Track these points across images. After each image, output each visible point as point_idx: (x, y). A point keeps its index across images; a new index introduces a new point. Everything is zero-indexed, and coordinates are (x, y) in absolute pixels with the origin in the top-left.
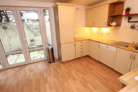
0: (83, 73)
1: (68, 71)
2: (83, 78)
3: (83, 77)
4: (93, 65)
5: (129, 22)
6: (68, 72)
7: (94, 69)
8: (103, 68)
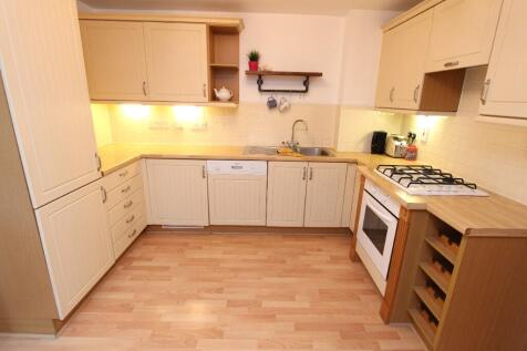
0: (209, 291)
1: (150, 332)
2: (231, 303)
3: (229, 301)
4: (200, 248)
5: (260, 90)
6: (153, 335)
7: (219, 256)
8: (235, 240)
